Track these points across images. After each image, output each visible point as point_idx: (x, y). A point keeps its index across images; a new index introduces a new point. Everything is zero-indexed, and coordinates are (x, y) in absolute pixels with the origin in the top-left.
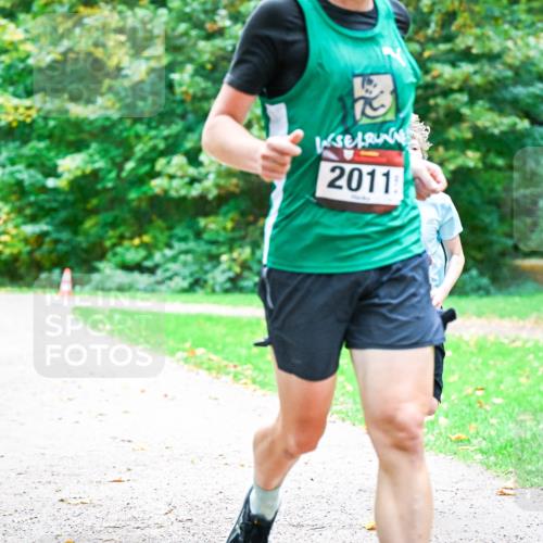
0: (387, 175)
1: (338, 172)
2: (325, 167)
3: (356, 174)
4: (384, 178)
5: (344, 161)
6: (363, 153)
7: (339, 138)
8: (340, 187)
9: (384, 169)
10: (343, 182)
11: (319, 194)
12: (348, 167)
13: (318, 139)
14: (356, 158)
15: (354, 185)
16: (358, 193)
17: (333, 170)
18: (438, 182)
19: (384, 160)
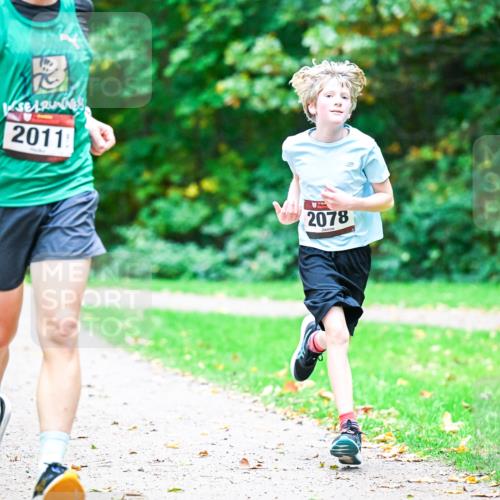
0: (59, 133)
1: (19, 130)
2: (9, 126)
3: (33, 132)
4: (58, 136)
5: (23, 122)
6: (39, 116)
8: (21, 142)
9: (57, 129)
10: (23, 138)
11: (5, 146)
13: (4, 105)
14: (34, 120)
15: (32, 141)
16: (35, 147)
17: (16, 128)
18: (106, 140)
19: (57, 122)
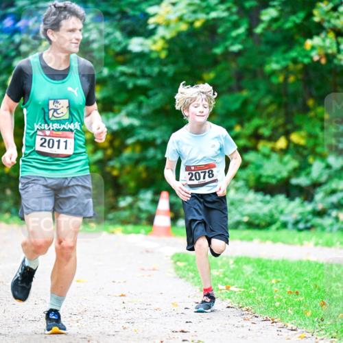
0: (66, 142)
1: (43, 140)
2: (38, 138)
3: (51, 141)
5: (46, 136)
7: (43, 125)
8: (45, 147)
9: (65, 139)
10: (46, 144)
11: (37, 149)
12: (48, 139)
13: (35, 124)
14: (51, 135)
15: (51, 146)
16: (52, 149)
17: (42, 139)
19: (64, 135)
